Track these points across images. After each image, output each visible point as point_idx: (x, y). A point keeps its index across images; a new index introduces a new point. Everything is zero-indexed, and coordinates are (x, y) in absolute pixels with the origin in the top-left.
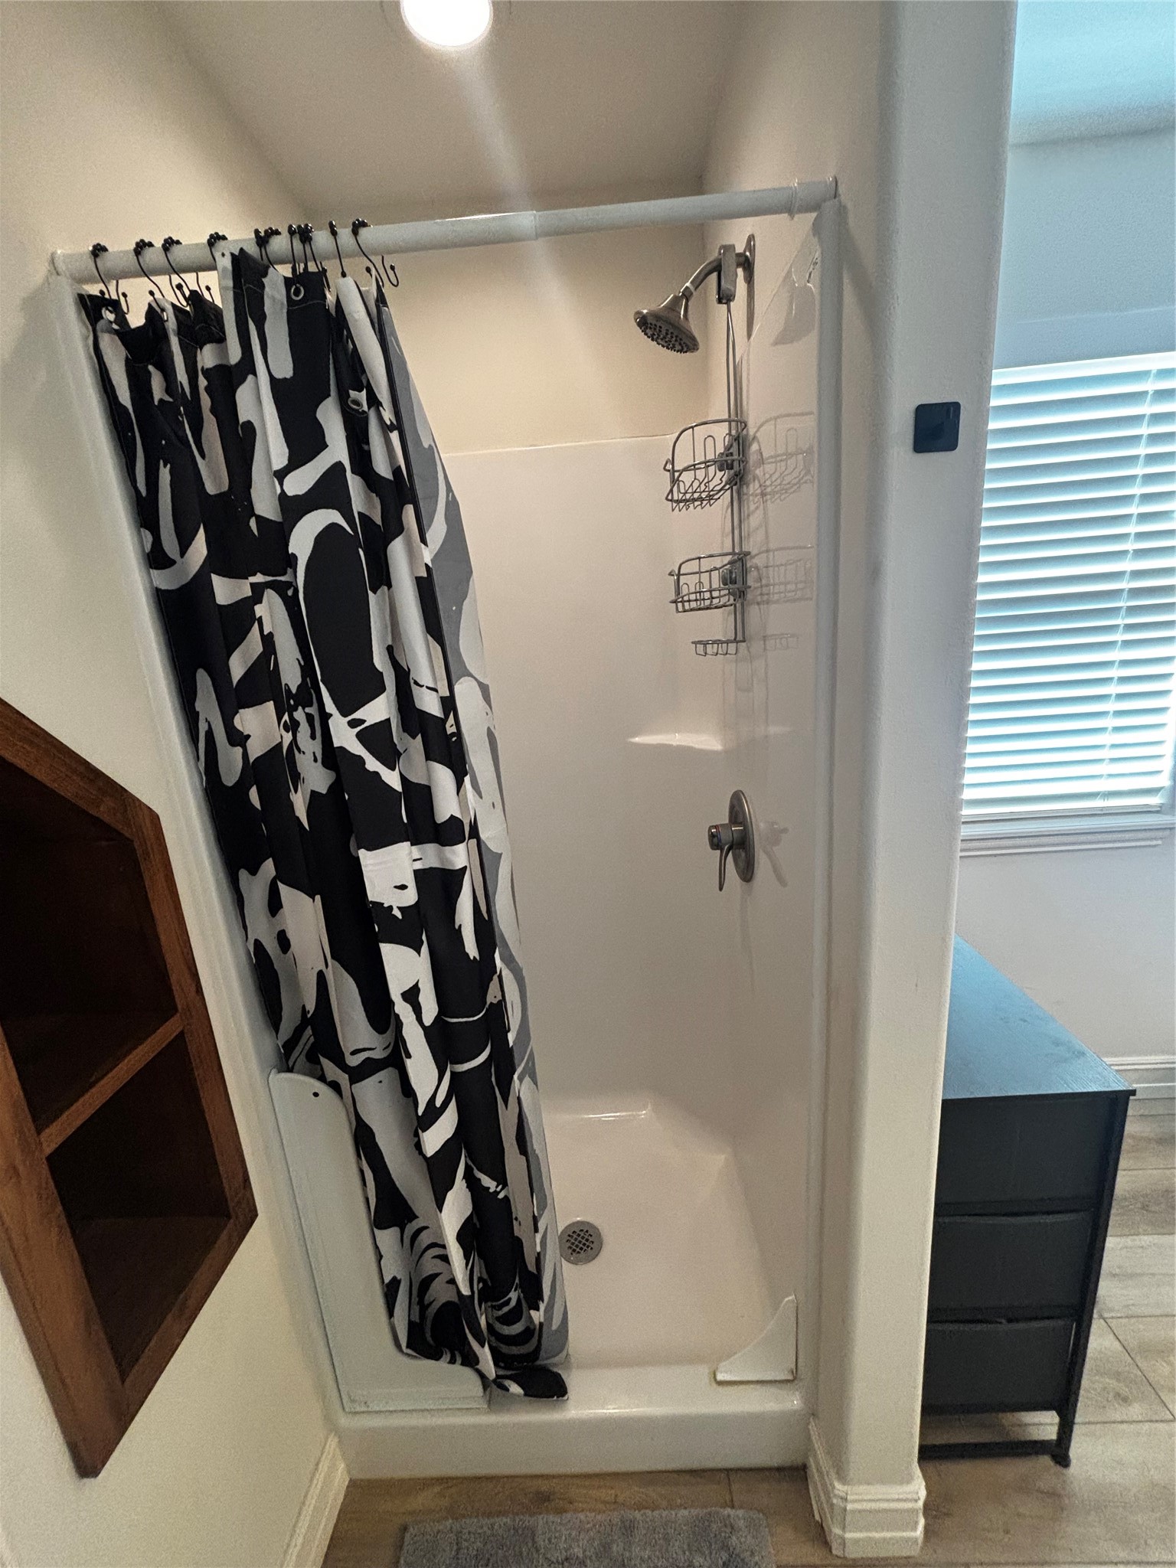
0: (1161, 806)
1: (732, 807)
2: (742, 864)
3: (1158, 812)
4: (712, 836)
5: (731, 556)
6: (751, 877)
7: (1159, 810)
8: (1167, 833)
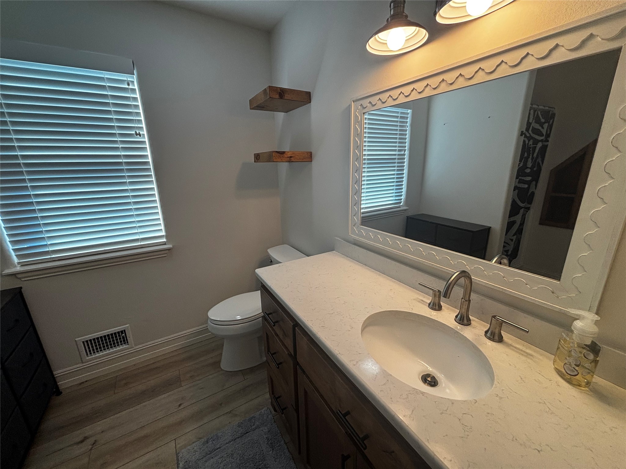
0: (166, 242)
7: (164, 244)
8: (167, 251)
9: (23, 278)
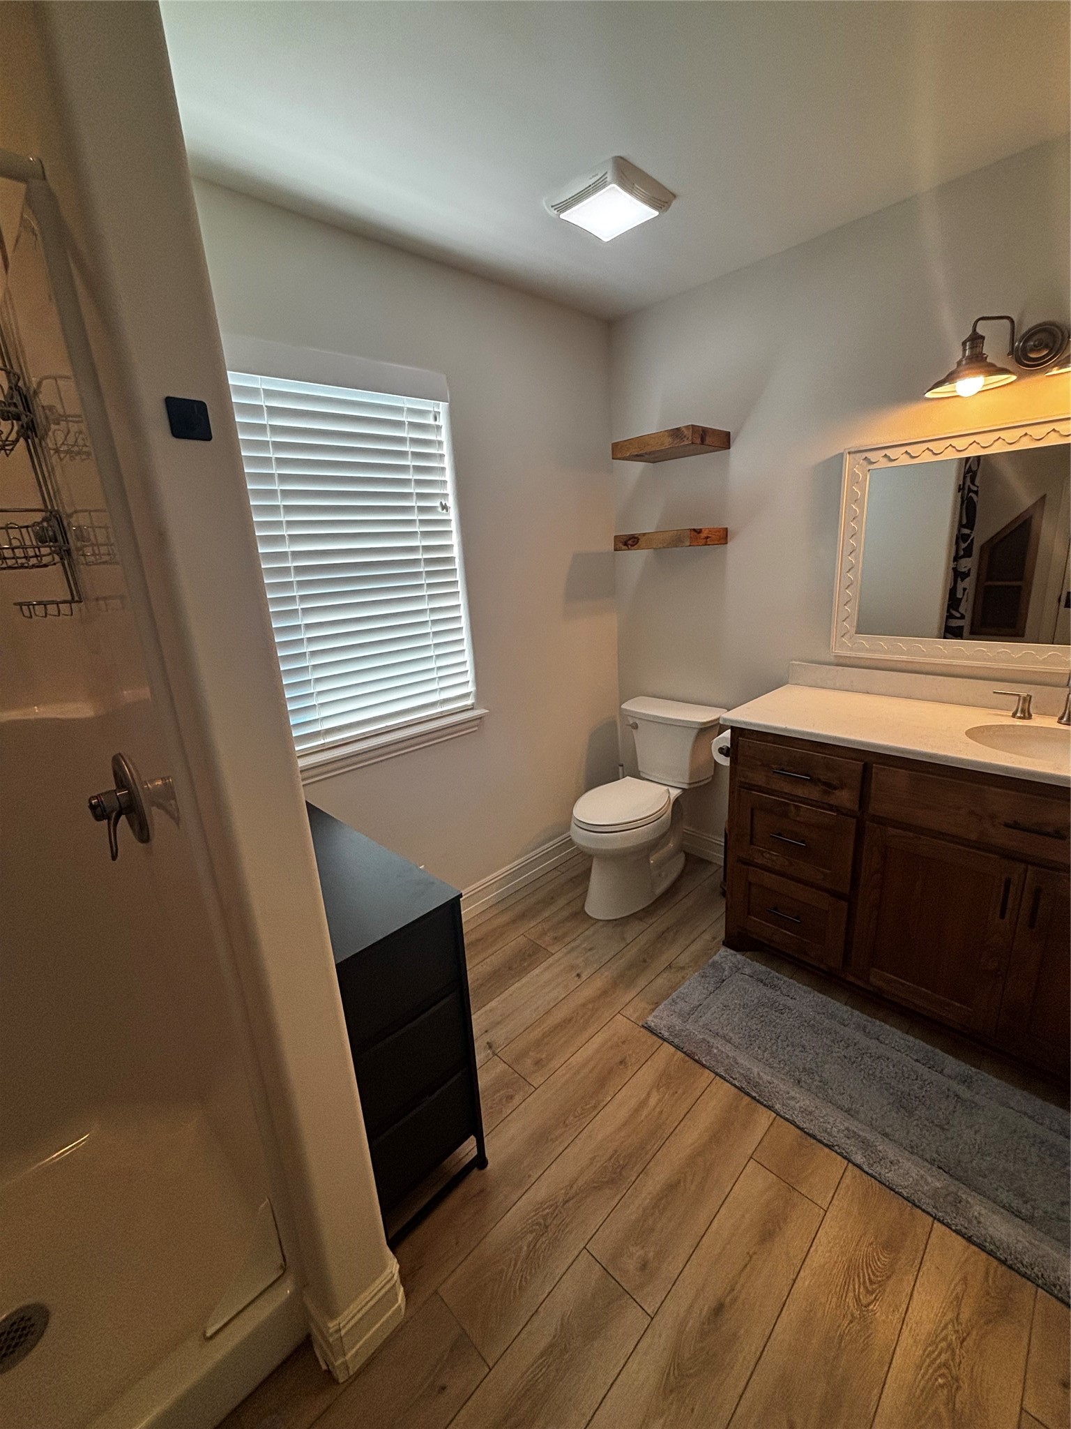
0: (473, 704)
1: (115, 775)
2: (137, 827)
3: (472, 709)
4: (92, 807)
5: (44, 513)
6: (148, 836)
7: (472, 708)
8: (478, 722)
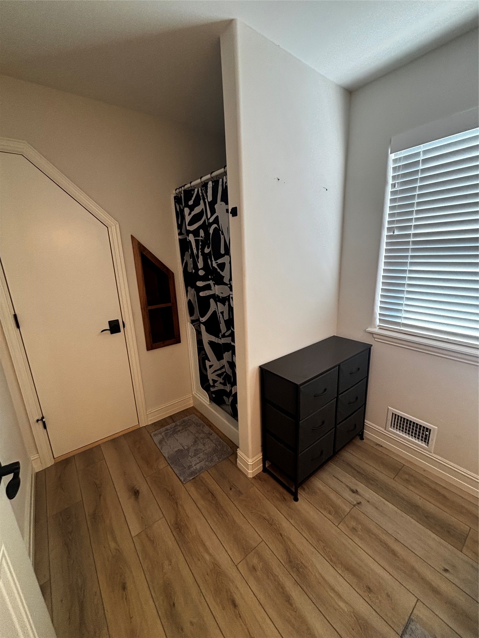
9: (376, 338)
